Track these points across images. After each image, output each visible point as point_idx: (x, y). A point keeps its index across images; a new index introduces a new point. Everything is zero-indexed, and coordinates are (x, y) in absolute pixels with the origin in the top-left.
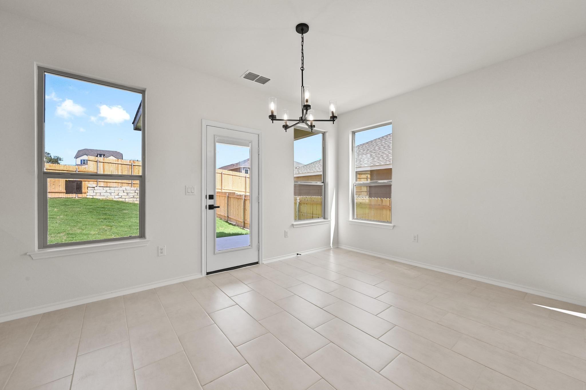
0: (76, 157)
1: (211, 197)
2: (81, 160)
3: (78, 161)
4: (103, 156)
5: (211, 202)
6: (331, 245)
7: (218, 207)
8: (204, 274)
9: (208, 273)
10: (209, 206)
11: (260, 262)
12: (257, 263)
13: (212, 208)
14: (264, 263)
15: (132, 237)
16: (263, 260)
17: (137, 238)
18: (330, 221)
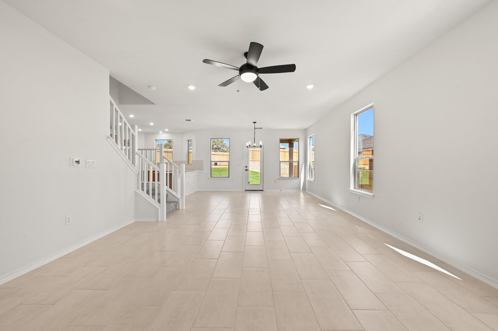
5: (246, 168)
6: (301, 190)
7: (248, 170)
8: (244, 190)
9: (245, 190)
10: (246, 166)
11: (264, 190)
12: (263, 190)
13: (247, 170)
14: (265, 191)
15: (227, 177)
16: (265, 190)
17: (228, 177)
18: (300, 178)
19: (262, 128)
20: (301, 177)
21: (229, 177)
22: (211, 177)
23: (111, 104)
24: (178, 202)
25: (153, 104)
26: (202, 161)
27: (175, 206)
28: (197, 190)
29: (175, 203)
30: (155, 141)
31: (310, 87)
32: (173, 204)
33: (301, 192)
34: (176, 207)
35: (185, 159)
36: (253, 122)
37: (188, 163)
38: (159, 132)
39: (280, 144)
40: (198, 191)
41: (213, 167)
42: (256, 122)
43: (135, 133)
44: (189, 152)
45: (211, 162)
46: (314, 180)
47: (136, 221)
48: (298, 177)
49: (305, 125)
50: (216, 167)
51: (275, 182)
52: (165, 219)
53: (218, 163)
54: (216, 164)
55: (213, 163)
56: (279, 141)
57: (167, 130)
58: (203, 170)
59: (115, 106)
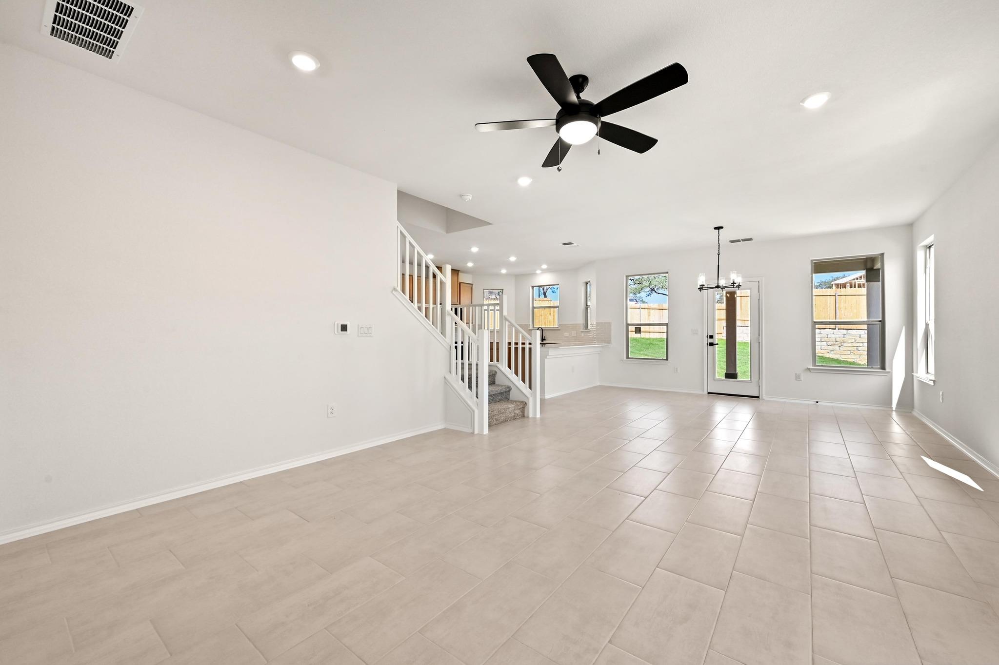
1: (711, 337)
5: (711, 341)
6: (894, 407)
7: (716, 344)
8: (706, 392)
9: (709, 393)
11: (760, 397)
12: (758, 397)
13: (712, 344)
14: (766, 399)
15: (663, 359)
16: (764, 396)
17: (665, 360)
18: (890, 373)
19: (750, 239)
20: (891, 368)
21: (667, 359)
22: (628, 357)
23: (403, 236)
24: (527, 403)
25: (490, 224)
26: (609, 324)
27: (521, 411)
28: (598, 384)
29: (519, 404)
30: (531, 288)
31: (816, 102)
32: (513, 406)
33: (894, 413)
34: (523, 412)
35: (581, 321)
36: (715, 228)
37: (586, 327)
38: (536, 270)
39: (814, 275)
40: (600, 386)
41: (632, 335)
42: (722, 228)
43: (446, 278)
44: (587, 306)
45: (628, 325)
46: (934, 381)
47: (445, 428)
48: (883, 367)
49: (903, 212)
50: (638, 336)
51: (798, 377)
52: (486, 431)
53: (643, 328)
54: (638, 331)
55: (632, 328)
56: (809, 267)
57: (544, 267)
58: (609, 342)
59: (409, 238)
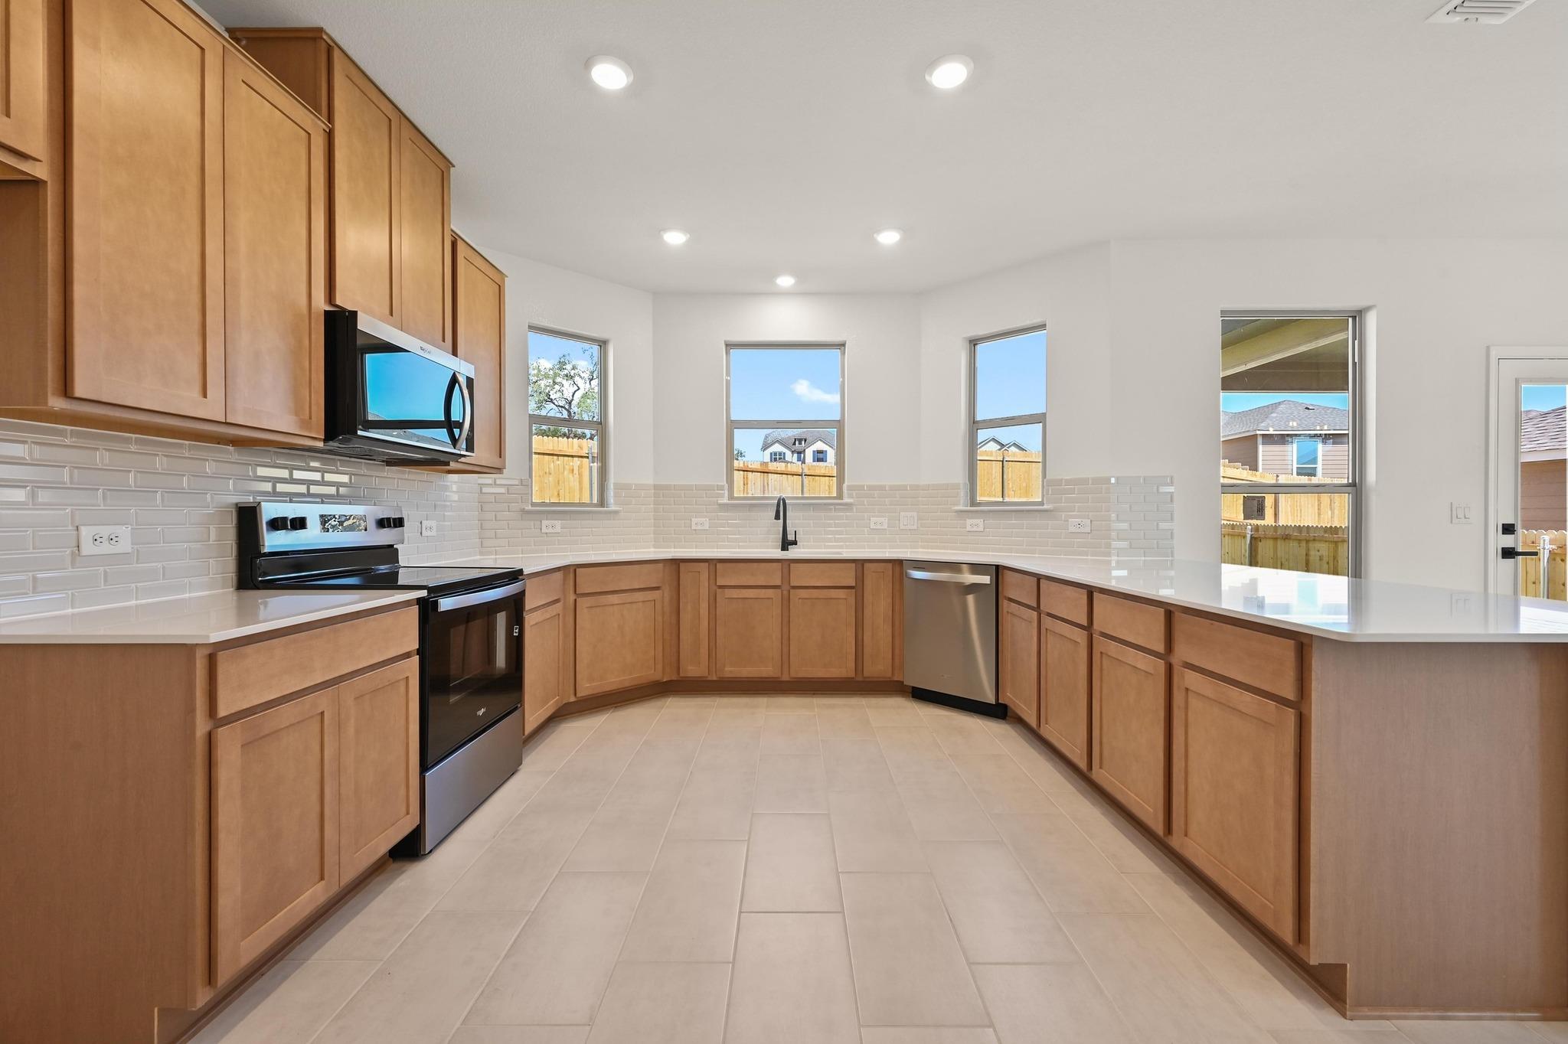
0: (765, 448)
1: (1509, 529)
2: (771, 454)
3: (766, 456)
4: (803, 442)
5: (1508, 541)
10: (1504, 549)
13: (1509, 555)
